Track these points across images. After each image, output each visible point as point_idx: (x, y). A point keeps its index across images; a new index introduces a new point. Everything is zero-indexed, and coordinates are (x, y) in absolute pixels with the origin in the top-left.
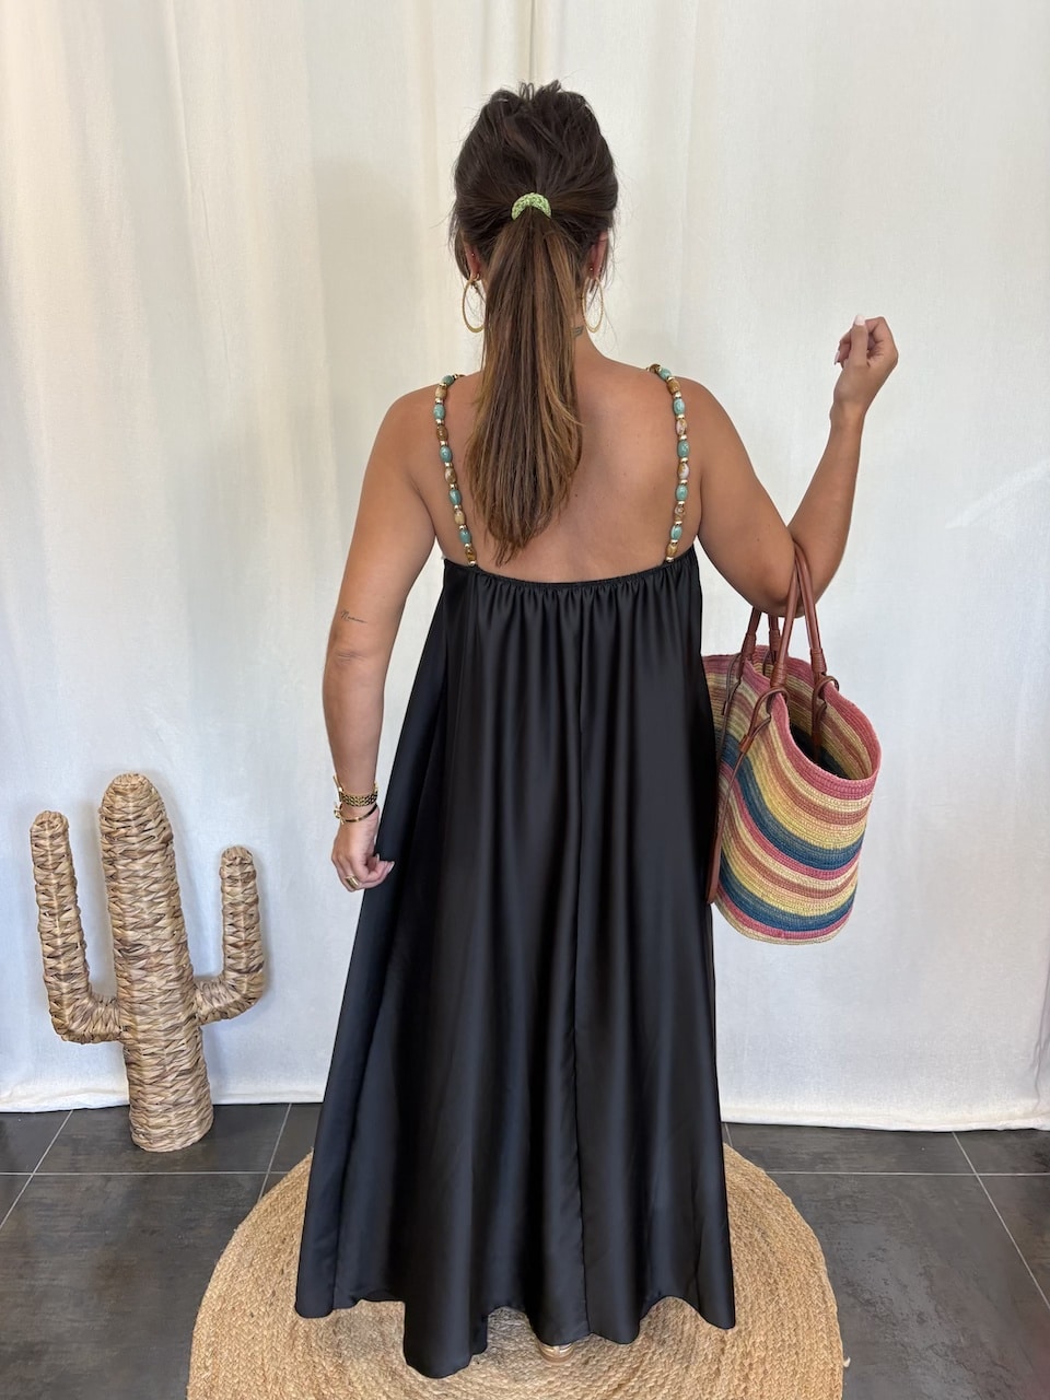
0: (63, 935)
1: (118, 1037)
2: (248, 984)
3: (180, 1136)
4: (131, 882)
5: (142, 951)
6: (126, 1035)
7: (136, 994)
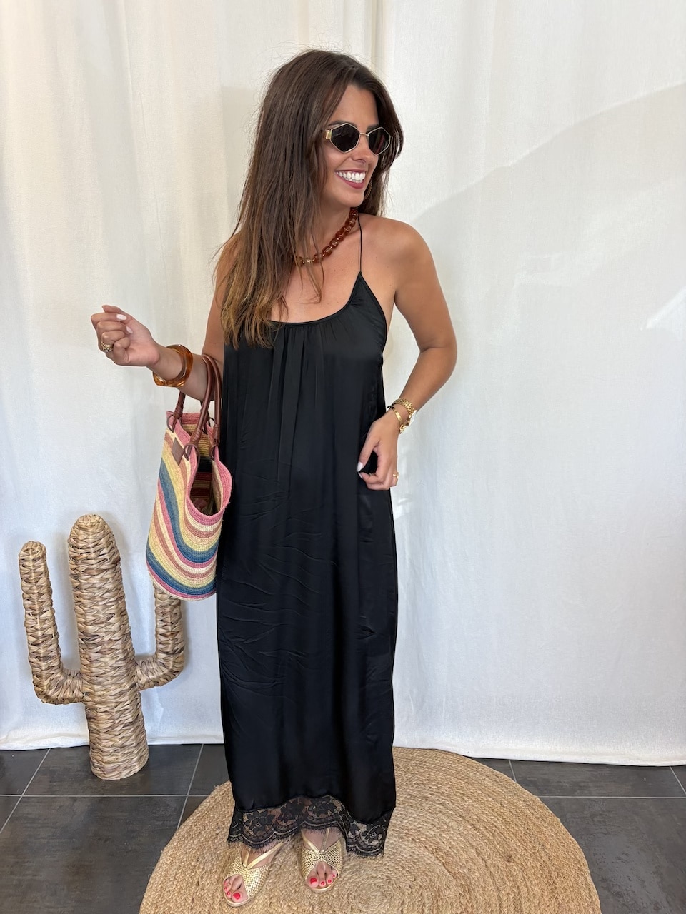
0: (42, 629)
1: (82, 700)
2: (174, 662)
3: (125, 768)
4: (90, 592)
5: (99, 640)
6: (87, 698)
7: (94, 670)
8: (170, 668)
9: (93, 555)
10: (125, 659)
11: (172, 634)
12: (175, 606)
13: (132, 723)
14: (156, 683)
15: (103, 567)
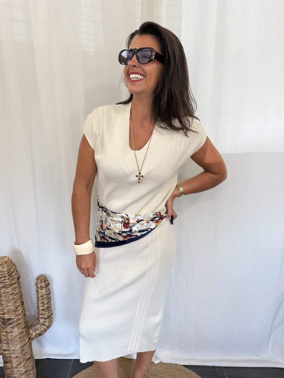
1: (2, 354)
2: (48, 322)
4: (6, 297)
8: (47, 325)
9: (7, 278)
10: (25, 327)
11: (48, 309)
12: (48, 294)
13: (29, 358)
14: (40, 334)
15: (13, 282)
